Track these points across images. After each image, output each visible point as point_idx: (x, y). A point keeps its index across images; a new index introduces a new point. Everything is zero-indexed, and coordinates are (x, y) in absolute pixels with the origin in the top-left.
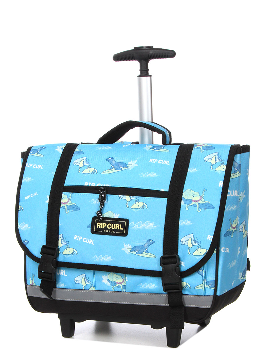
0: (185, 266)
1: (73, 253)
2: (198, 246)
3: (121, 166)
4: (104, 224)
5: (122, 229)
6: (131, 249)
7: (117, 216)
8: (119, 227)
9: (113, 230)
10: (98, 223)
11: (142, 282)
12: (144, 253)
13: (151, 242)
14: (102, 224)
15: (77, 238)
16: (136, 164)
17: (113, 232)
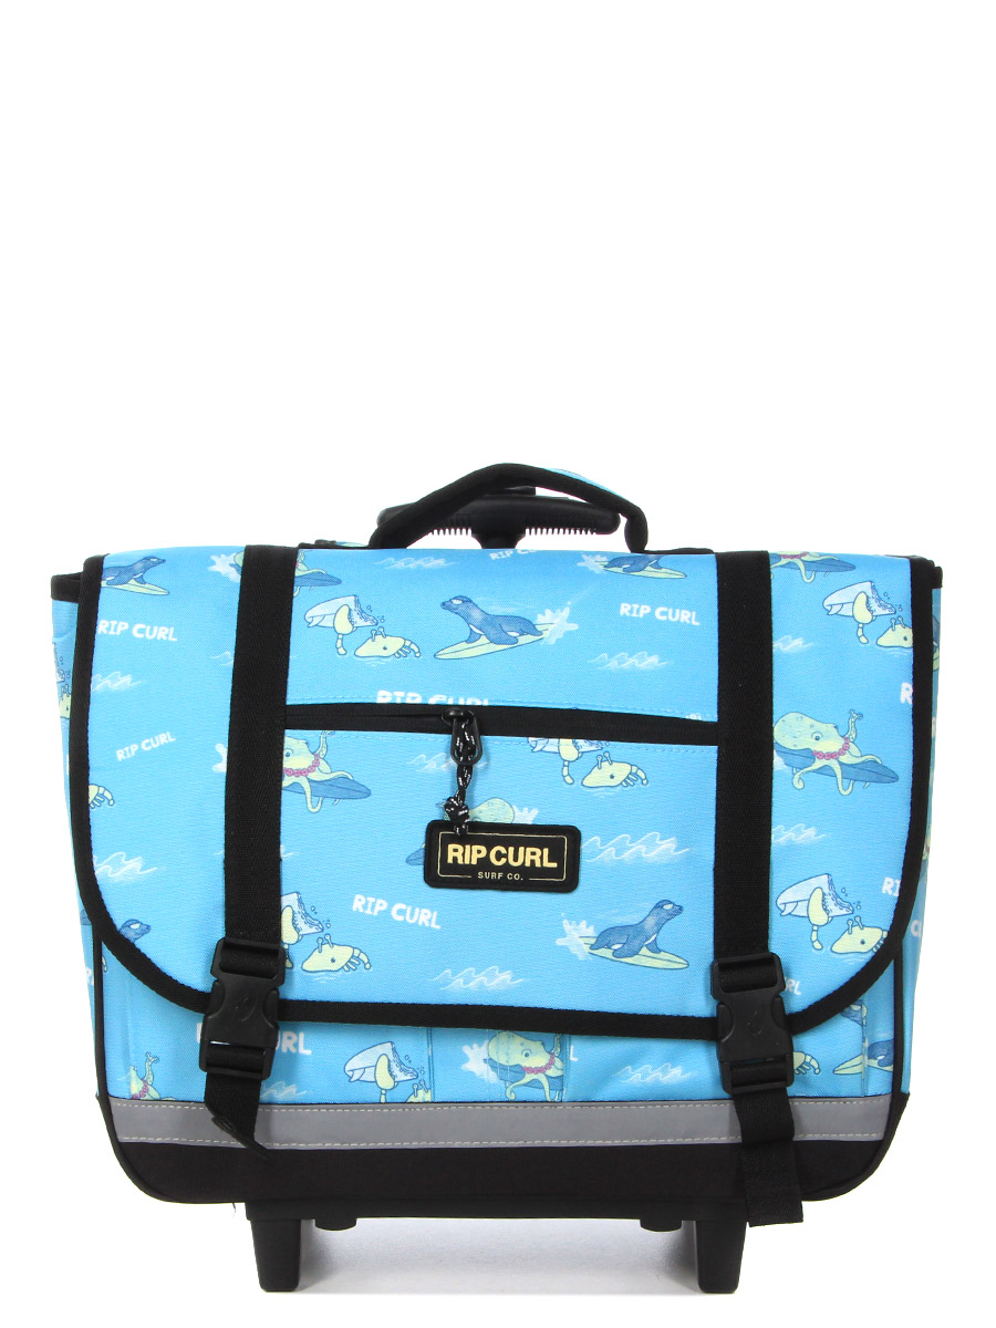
0: (801, 991)
1: (352, 963)
2: (852, 917)
3: (510, 628)
4: (475, 848)
5: (554, 865)
6: (593, 941)
7: (527, 817)
8: (541, 858)
9: (515, 870)
10: (451, 847)
11: (631, 1060)
12: (644, 951)
13: (667, 910)
14: (468, 847)
15: (365, 907)
16: (570, 620)
17: (517, 877)
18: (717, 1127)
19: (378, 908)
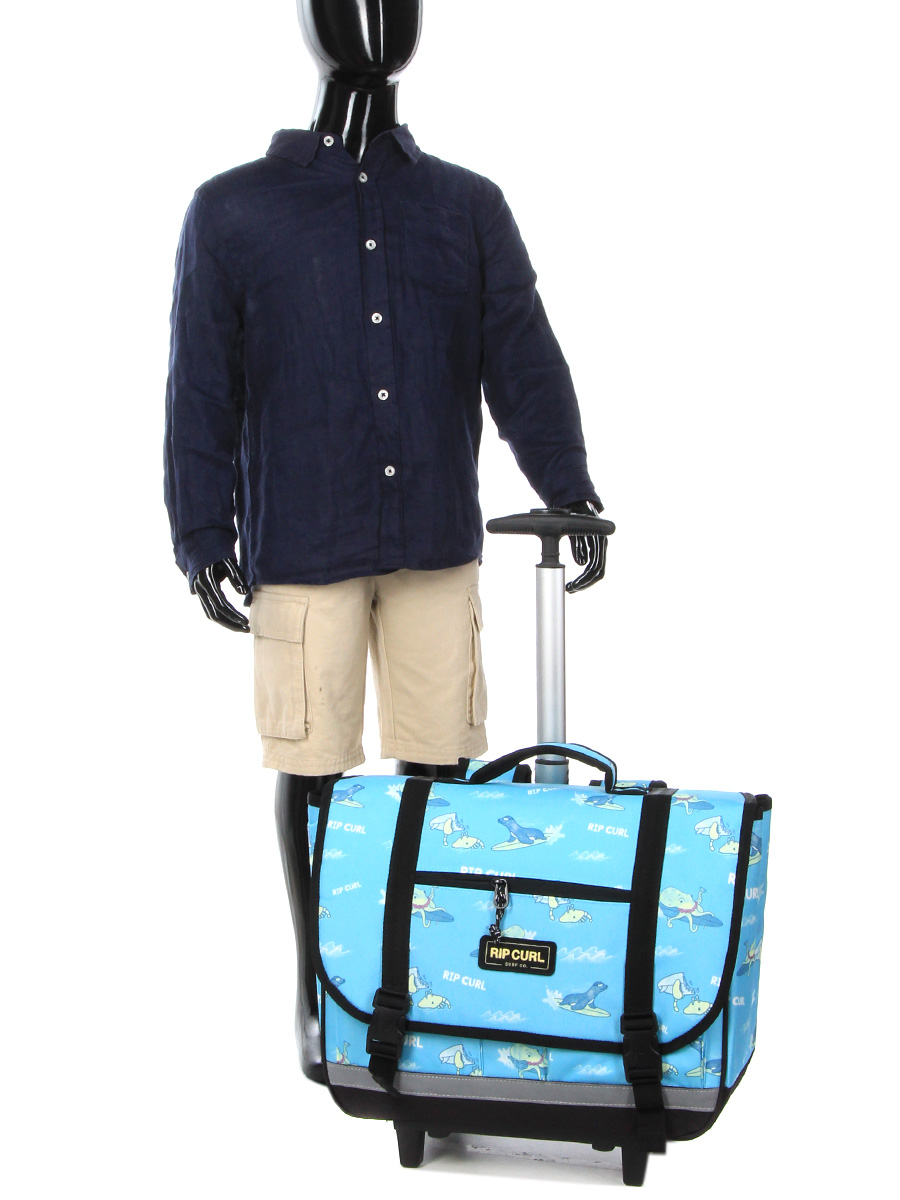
0: (668, 1032)
1: (442, 1005)
2: (694, 996)
4: (504, 950)
5: (543, 961)
6: (561, 1001)
7: (530, 936)
8: (537, 957)
9: (523, 962)
10: (492, 949)
11: (583, 1062)
13: (599, 987)
14: (501, 949)
15: (449, 977)
16: (561, 832)
17: (524, 966)
18: (623, 1099)
19: (455, 978)
